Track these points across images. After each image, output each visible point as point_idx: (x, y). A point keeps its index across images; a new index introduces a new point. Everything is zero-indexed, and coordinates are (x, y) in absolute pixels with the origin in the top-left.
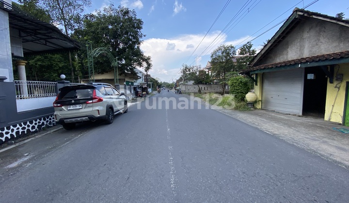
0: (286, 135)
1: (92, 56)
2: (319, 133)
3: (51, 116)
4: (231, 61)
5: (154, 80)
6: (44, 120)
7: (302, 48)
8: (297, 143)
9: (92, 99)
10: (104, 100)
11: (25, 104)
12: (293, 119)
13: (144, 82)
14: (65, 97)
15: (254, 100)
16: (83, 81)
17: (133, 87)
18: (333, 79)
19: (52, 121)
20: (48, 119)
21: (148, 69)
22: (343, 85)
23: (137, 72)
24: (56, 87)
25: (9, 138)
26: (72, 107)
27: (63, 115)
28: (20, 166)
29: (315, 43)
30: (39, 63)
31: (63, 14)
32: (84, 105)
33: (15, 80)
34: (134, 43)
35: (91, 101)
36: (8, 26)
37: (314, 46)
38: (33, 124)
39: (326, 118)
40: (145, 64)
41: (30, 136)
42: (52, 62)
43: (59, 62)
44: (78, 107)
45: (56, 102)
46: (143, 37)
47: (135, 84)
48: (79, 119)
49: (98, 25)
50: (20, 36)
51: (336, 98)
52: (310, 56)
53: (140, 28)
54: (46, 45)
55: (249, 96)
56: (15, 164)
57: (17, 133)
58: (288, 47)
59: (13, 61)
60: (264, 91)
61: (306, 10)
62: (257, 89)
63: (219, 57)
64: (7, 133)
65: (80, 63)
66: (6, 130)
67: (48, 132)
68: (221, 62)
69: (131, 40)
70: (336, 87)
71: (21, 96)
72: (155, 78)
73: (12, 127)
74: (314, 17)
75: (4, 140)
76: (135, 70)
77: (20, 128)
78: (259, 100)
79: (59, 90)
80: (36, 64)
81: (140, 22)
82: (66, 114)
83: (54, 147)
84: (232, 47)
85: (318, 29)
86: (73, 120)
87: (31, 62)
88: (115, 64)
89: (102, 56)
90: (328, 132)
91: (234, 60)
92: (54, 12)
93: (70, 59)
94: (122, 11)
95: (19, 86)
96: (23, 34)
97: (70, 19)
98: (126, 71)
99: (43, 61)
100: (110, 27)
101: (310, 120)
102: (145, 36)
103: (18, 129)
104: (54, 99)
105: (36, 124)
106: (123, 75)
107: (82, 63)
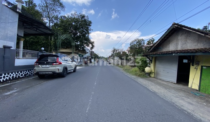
0: (162, 93)
1: (61, 39)
2: (181, 94)
3: (33, 70)
4: (142, 48)
5: (96, 55)
6: (29, 71)
7: (177, 45)
8: (165, 98)
9: (56, 62)
10: (63, 63)
11: (19, 62)
12: (170, 84)
13: (90, 55)
14: (42, 60)
15: (149, 72)
16: (55, 52)
17: (82, 58)
18: (194, 63)
19: (32, 72)
20: (31, 72)
21: (92, 48)
22: (199, 68)
23: (86, 49)
24: (38, 54)
25: (8, 79)
26: (44, 66)
27: (39, 69)
28: (11, 94)
29: (184, 42)
30: (32, 40)
31: (49, 15)
32: (51, 65)
33: (16, 48)
34: (86, 33)
35: (55, 64)
36: (18, 21)
37: (184, 44)
38: (22, 73)
39: (190, 86)
40: (91, 45)
41: (19, 80)
42: (39, 40)
43: (43, 40)
44: (48, 66)
45: (36, 62)
46: (91, 31)
47: (84, 56)
48: (47, 73)
49: (67, 22)
50: (23, 25)
51: (195, 75)
52: (181, 50)
53: (90, 26)
54: (36, 31)
55: (147, 69)
56: (8, 93)
57: (13, 77)
58: (170, 44)
59: (17, 38)
60: (156, 67)
61: (180, 24)
62: (152, 65)
63: (135, 45)
64: (7, 76)
65: (54, 42)
66: (7, 75)
67: (30, 79)
68: (135, 48)
69: (84, 31)
70: (195, 68)
71: (18, 57)
72: (97, 54)
73: (10, 74)
74: (183, 28)
75: (5, 80)
76: (85, 48)
77: (15, 74)
78: (153, 72)
79: (39, 56)
80: (30, 40)
81: (90, 22)
82: (41, 70)
83: (31, 87)
84: (143, 40)
85: (186, 35)
86: (44, 73)
87: (27, 39)
88: (73, 44)
89: (66, 39)
90: (188, 94)
91: (144, 48)
92: (44, 13)
93: (49, 39)
94: (81, 16)
95: (18, 52)
96: (25, 25)
97: (53, 18)
98: (79, 49)
99: (34, 39)
100: (74, 24)
101: (180, 86)
102: (92, 30)
103: (14, 75)
104: (35, 60)
105: (23, 73)
106: (78, 50)
107: (55, 42)
